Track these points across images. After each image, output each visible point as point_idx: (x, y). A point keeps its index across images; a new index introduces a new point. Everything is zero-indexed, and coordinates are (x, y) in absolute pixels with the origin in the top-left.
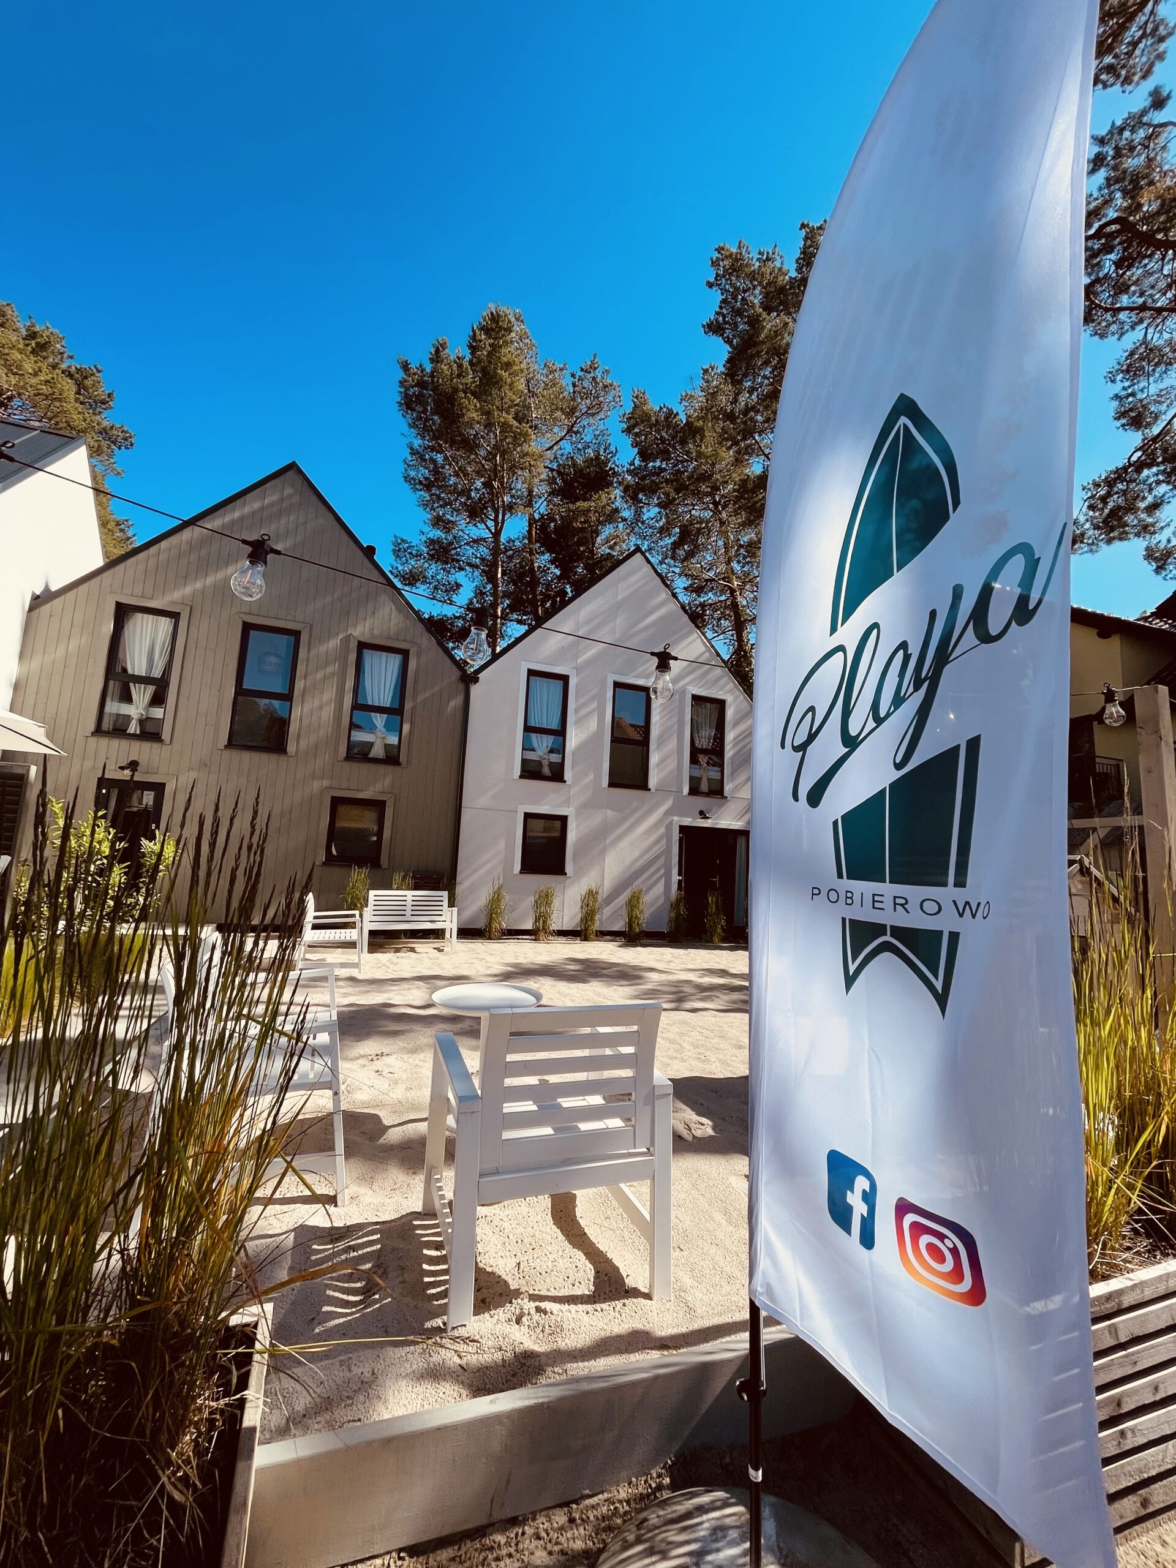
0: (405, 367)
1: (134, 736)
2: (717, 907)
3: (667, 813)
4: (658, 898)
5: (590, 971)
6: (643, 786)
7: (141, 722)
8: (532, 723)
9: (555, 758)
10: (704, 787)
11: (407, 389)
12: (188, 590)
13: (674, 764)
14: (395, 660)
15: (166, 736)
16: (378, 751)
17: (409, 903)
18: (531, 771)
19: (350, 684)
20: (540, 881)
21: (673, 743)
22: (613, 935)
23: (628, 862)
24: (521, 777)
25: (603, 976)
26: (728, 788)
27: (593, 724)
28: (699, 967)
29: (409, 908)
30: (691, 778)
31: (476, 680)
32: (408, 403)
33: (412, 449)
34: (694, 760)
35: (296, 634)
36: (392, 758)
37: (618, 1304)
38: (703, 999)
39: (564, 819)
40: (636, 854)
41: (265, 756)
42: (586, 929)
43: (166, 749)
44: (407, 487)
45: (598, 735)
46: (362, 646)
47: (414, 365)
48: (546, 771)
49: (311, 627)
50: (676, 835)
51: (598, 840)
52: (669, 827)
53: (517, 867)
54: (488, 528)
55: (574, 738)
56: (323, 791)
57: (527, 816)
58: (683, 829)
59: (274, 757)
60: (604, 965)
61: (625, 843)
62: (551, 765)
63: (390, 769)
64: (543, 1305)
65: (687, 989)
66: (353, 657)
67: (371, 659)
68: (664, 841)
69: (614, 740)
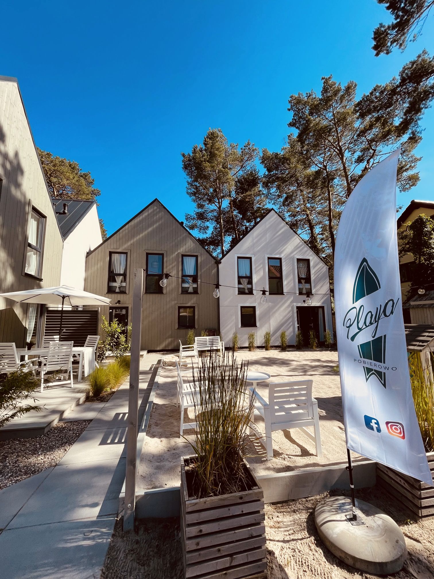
0: (184, 155)
1: (118, 293)
2: (313, 336)
3: (292, 302)
4: (291, 333)
5: (271, 362)
6: (282, 293)
7: (119, 288)
8: (240, 275)
9: (249, 286)
10: (304, 291)
11: (185, 163)
12: (129, 243)
13: (292, 284)
14: (193, 259)
15: (127, 292)
16: (191, 290)
17: (208, 341)
18: (241, 292)
19: (180, 268)
20: (249, 330)
21: (291, 277)
22: (276, 347)
23: (279, 321)
24: (238, 294)
25: (277, 363)
26: (313, 291)
27: (261, 273)
28: (310, 359)
29: (208, 342)
30: (299, 289)
31: (220, 263)
32: (186, 167)
33: (188, 183)
34: (300, 282)
35: (162, 254)
36: (195, 291)
37: (309, 457)
38: (313, 371)
39: (254, 308)
40: (281, 318)
41: (157, 295)
42: (267, 346)
43: (127, 296)
44: (188, 196)
45: (263, 277)
46: (183, 256)
47: (186, 154)
48: (247, 291)
49: (167, 251)
50: (295, 310)
51: (267, 314)
52: (292, 308)
53: (240, 325)
54: (216, 205)
55: (255, 279)
56: (175, 304)
57: (242, 307)
58: (298, 307)
59: (159, 295)
60: (276, 360)
61: (277, 315)
62: (248, 289)
63: (195, 295)
64: (290, 456)
65: (307, 368)
66: (180, 259)
67: (187, 260)
68: (291, 313)
69: (270, 278)
